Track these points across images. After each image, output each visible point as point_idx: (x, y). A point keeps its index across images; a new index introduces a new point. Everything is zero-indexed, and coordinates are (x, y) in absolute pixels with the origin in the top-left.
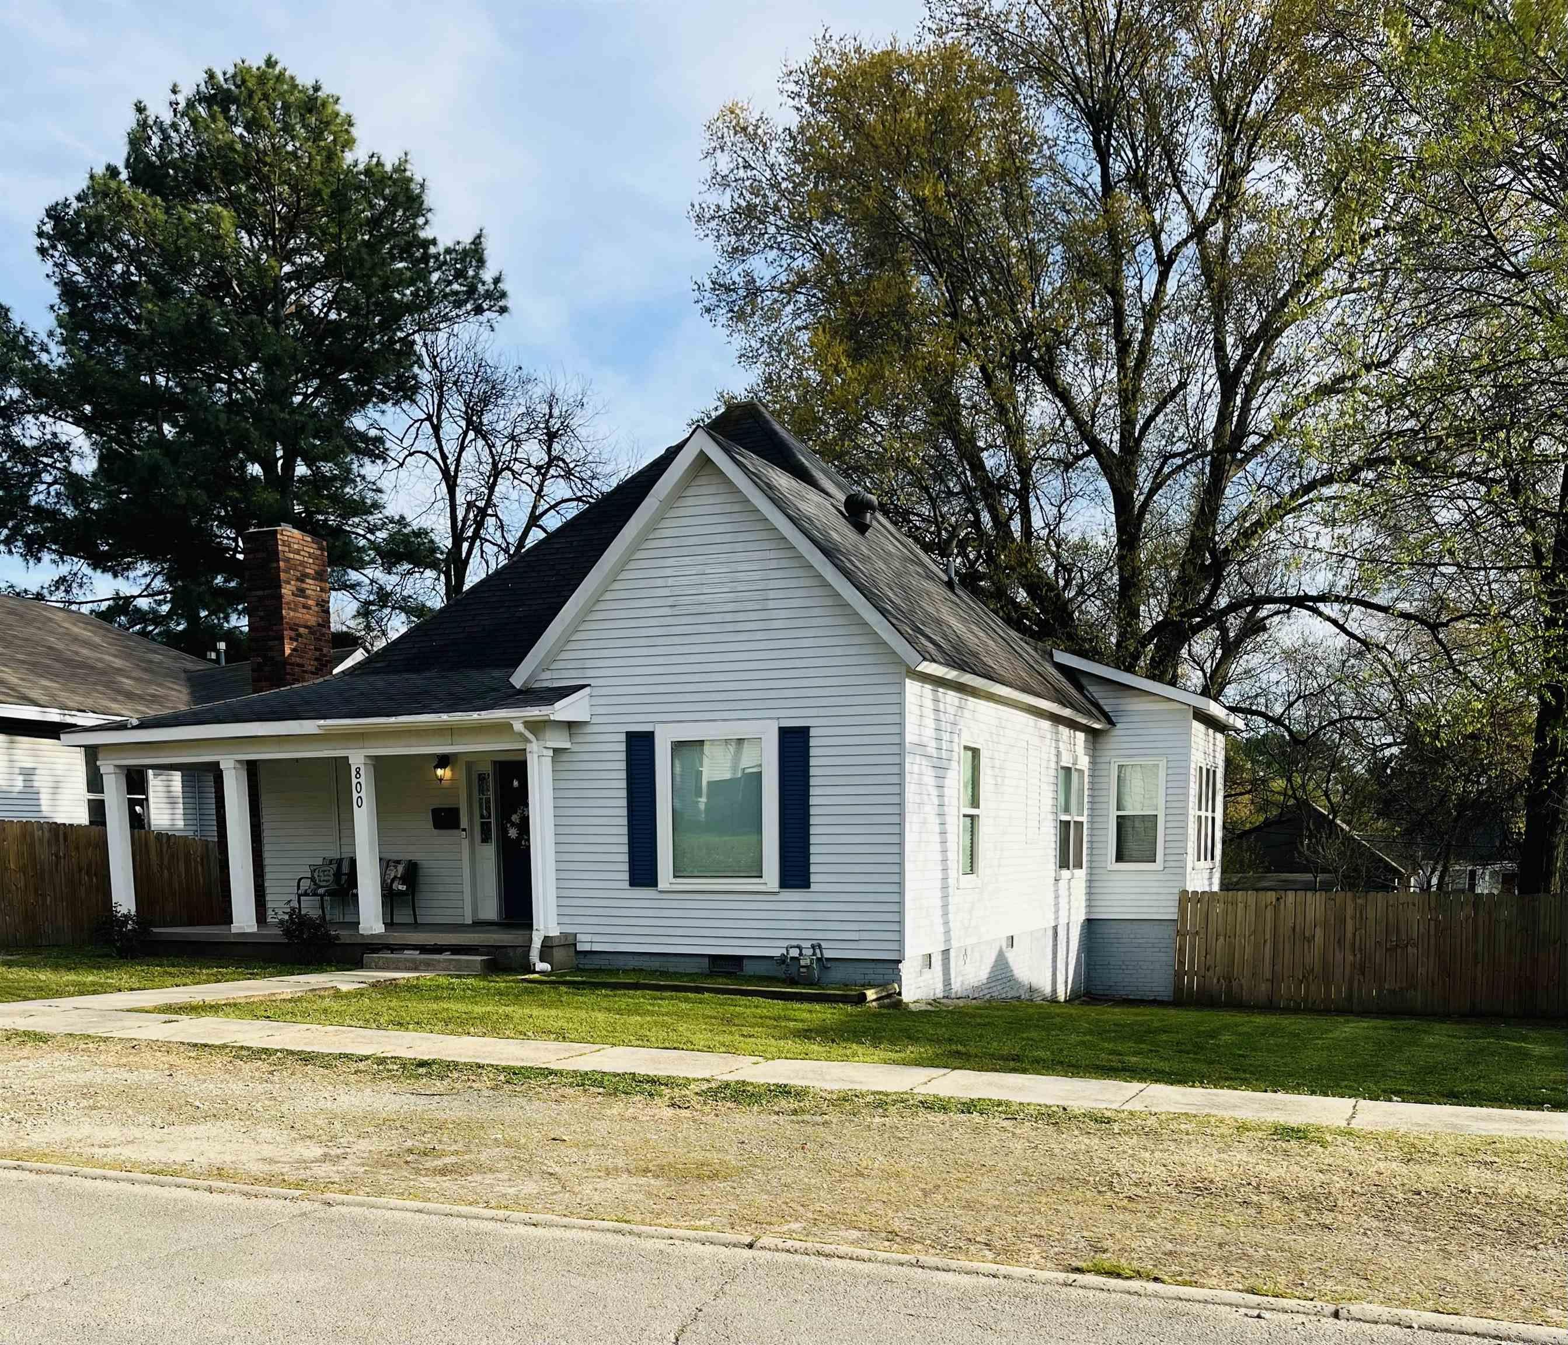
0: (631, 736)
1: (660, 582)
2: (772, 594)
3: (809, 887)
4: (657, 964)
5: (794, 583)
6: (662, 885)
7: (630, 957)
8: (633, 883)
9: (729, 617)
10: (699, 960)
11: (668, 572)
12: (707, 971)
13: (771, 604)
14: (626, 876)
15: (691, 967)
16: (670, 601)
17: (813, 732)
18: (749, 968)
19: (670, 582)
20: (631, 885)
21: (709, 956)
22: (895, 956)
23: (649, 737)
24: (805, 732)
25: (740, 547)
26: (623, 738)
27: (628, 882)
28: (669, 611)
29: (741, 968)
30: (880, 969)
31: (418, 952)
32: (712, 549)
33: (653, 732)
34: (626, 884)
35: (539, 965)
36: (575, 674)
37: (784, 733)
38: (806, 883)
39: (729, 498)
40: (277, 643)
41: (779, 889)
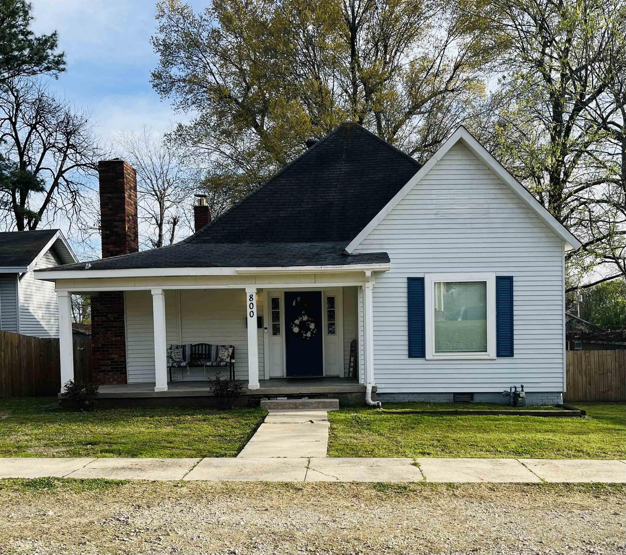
0: (410, 280)
1: (429, 202)
2: (491, 211)
3: (513, 356)
4: (423, 399)
5: (503, 206)
6: (427, 357)
7: (407, 396)
8: (410, 356)
9: (468, 221)
10: (448, 395)
11: (434, 197)
12: (452, 401)
13: (491, 216)
14: (407, 353)
15: (443, 400)
16: (434, 212)
17: (514, 279)
18: (477, 399)
19: (434, 202)
21: (454, 393)
22: (560, 390)
23: (421, 281)
24: (510, 279)
25: (474, 187)
26: (406, 280)
27: (407, 356)
28: (433, 217)
29: (472, 399)
30: (551, 397)
31: (286, 398)
32: (458, 187)
33: (424, 278)
34: (406, 357)
35: (372, 403)
36: (377, 247)
37: (499, 279)
38: (511, 354)
39: (468, 162)
40: (120, 223)
41: (496, 358)
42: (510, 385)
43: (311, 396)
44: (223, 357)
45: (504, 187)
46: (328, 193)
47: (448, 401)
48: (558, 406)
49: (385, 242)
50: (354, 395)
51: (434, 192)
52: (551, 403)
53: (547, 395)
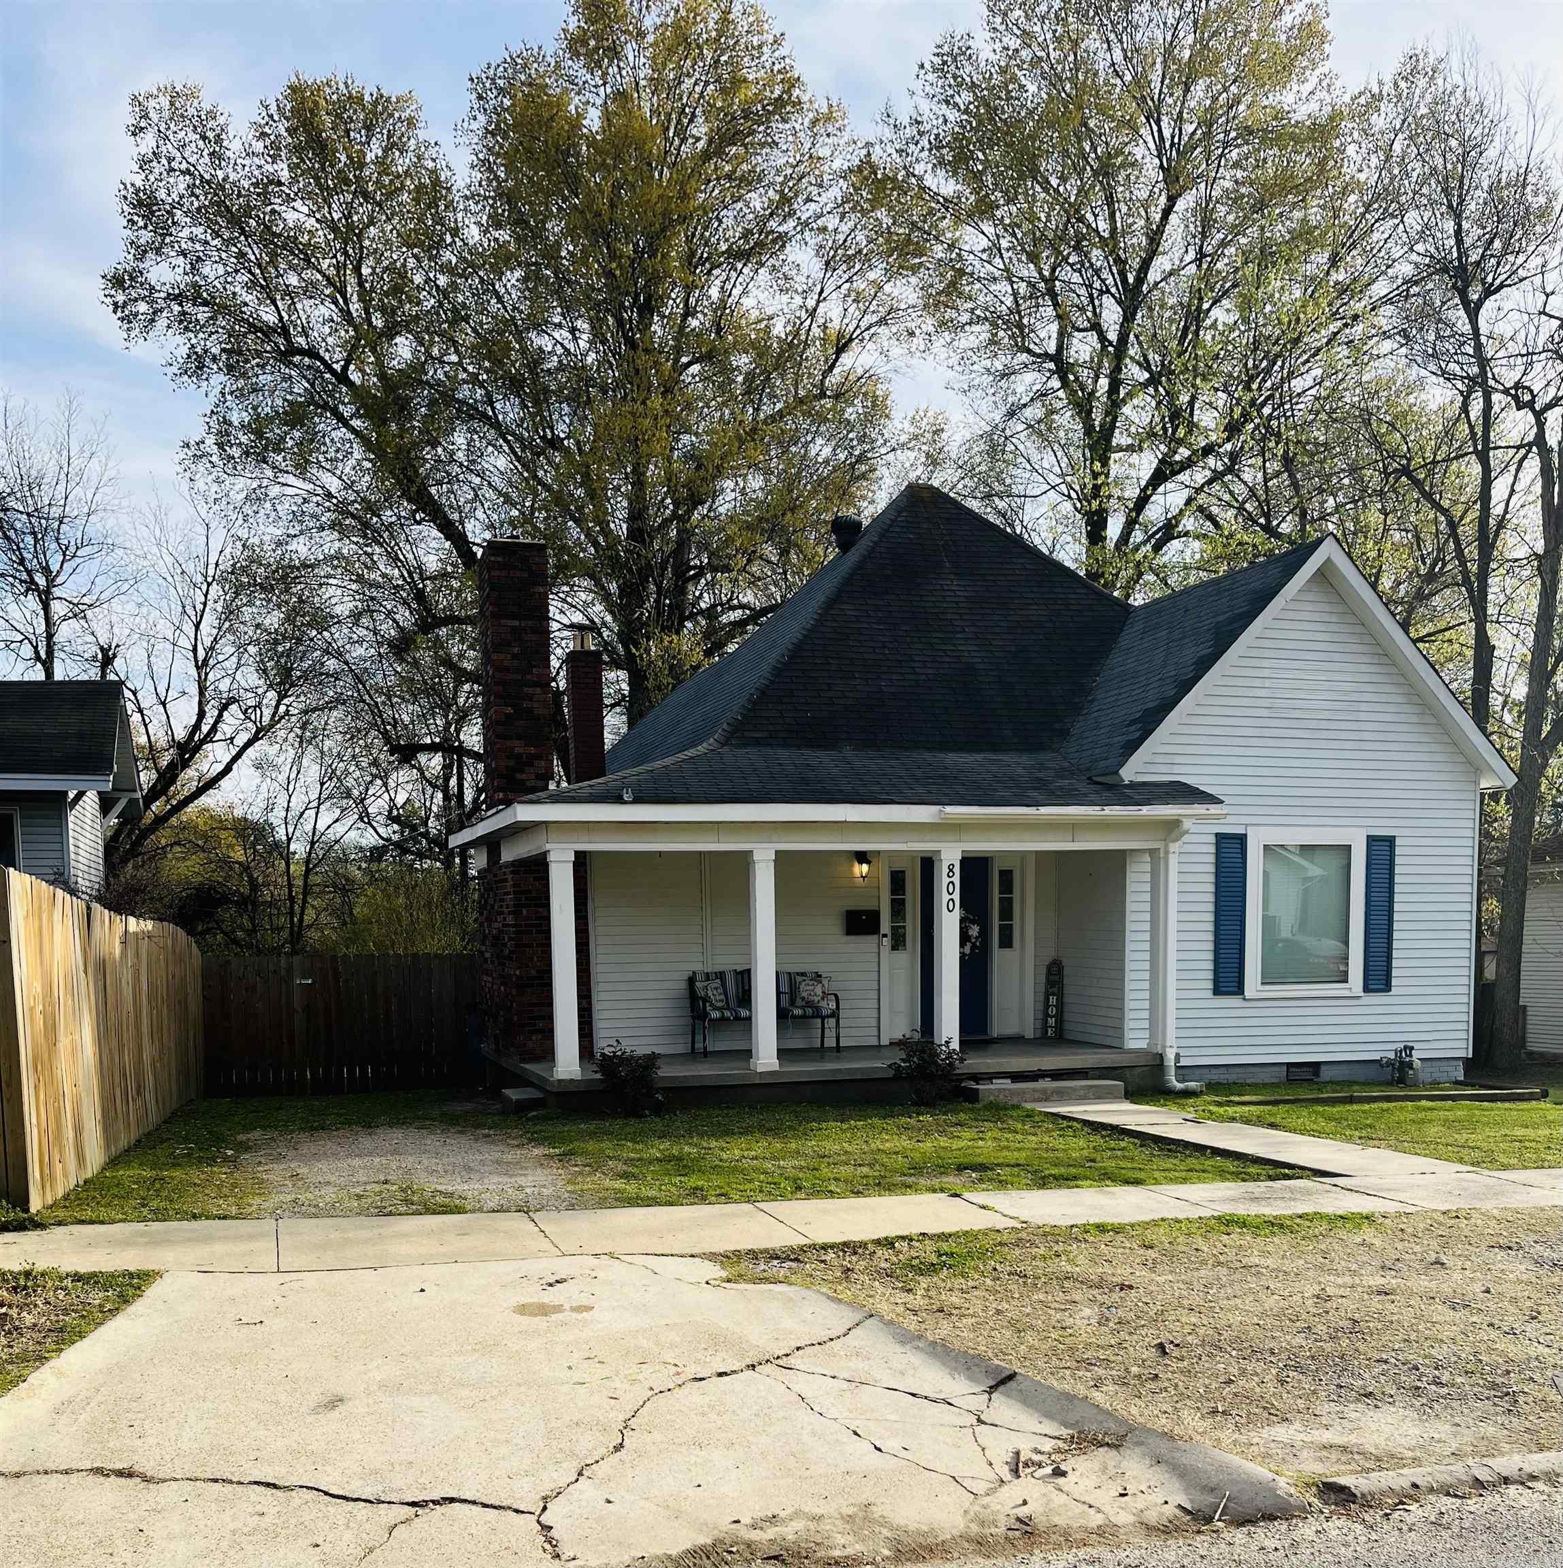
0: (1221, 838)
1: (1258, 683)
2: (1363, 707)
3: (1390, 990)
4: (1234, 1076)
6: (1247, 994)
7: (1206, 1071)
8: (1217, 991)
10: (1277, 1069)
11: (1266, 673)
12: (1284, 1080)
14: (1210, 985)
15: (1268, 1077)
17: (1398, 841)
18: (1326, 1074)
19: (1267, 683)
20: (1214, 994)
21: (1289, 1065)
22: (1462, 1054)
23: (1242, 839)
24: (1391, 841)
25: (1336, 657)
26: (1213, 839)
27: (1211, 992)
28: (1265, 713)
29: (1317, 1074)
30: (1445, 1066)
31: (1009, 1081)
32: (1310, 656)
33: (1245, 835)
34: (1209, 994)
35: (1179, 1086)
36: (1163, 769)
37: (1371, 840)
38: (1387, 987)
39: (1327, 608)
40: (538, 690)
41: (1362, 994)
42: (1394, 1047)
43: (1057, 1075)
44: (811, 998)
45: (1385, 660)
46: (954, 645)
47: (1274, 1080)
48: (1457, 1083)
49: (1178, 759)
50: (1138, 1070)
51: (1266, 663)
52: (1446, 1079)
53: (1439, 1063)
